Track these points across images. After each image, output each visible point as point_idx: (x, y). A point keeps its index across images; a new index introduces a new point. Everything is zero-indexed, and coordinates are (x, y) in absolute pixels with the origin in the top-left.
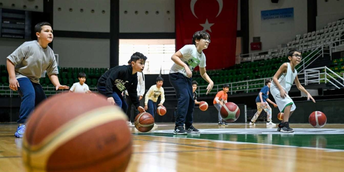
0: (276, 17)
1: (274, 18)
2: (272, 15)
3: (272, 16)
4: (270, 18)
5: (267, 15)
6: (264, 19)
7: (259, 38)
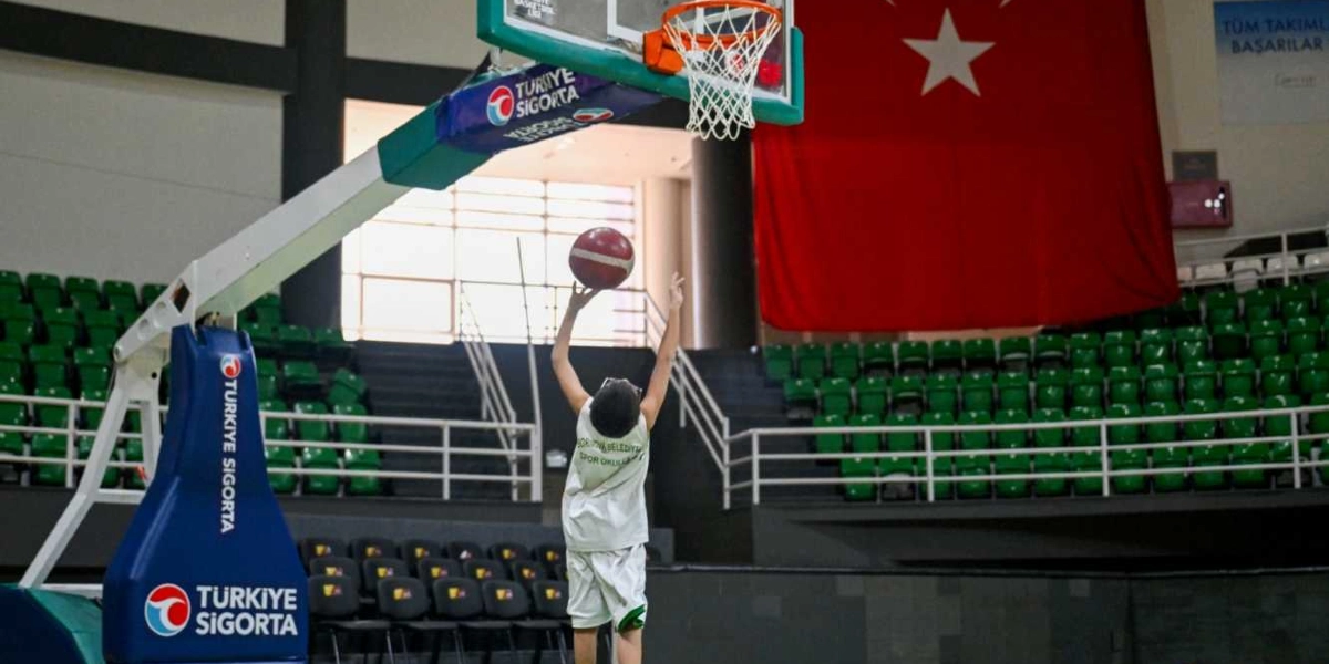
0: (1307, 44)
1: (1296, 49)
2: (1280, 26)
3: (1281, 34)
4: (1270, 46)
5: (1254, 27)
6: (1236, 48)
7: (1209, 158)
